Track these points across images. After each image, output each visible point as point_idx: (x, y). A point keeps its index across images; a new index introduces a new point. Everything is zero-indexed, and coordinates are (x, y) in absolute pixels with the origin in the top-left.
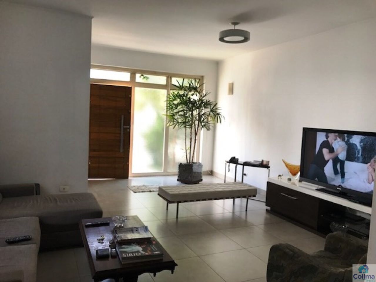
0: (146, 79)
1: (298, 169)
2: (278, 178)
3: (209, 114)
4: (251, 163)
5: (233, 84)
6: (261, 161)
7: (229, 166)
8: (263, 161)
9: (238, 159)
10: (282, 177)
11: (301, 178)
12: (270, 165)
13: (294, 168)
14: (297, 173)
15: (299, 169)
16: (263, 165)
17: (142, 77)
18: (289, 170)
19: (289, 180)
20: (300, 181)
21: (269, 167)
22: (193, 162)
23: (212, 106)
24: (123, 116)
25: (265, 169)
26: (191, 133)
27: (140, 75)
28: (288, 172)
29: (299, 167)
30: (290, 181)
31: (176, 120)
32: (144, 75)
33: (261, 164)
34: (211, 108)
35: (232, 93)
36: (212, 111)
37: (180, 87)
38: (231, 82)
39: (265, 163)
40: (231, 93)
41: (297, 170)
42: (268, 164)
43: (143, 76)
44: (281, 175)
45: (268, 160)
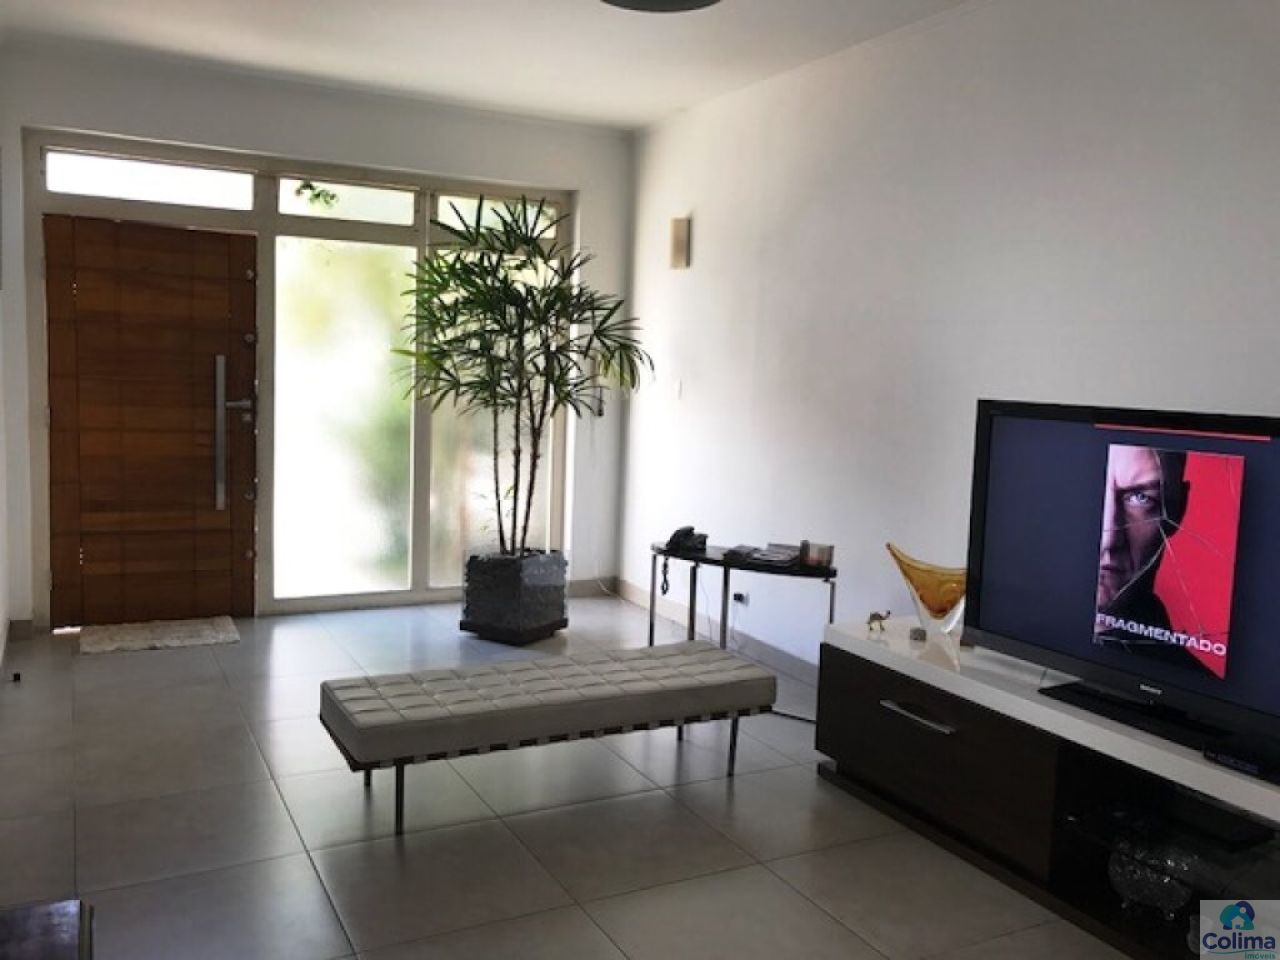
0: (327, 202)
1: (958, 585)
2: (867, 627)
3: (588, 347)
4: (756, 555)
5: (689, 222)
6: (799, 544)
7: (665, 566)
8: (805, 547)
9: (703, 538)
10: (884, 623)
11: (970, 630)
12: (836, 564)
13: (942, 583)
14: (953, 604)
15: (964, 587)
16: (807, 564)
17: (308, 193)
18: (917, 590)
19: (919, 635)
20: (966, 642)
21: (833, 573)
22: (524, 549)
23: (600, 314)
24: (221, 360)
25: (816, 585)
26: (517, 427)
27: (298, 184)
28: (913, 599)
29: (964, 579)
30: (921, 644)
31: (447, 372)
32: (314, 184)
33: (796, 558)
34: (594, 323)
35: (688, 263)
36: (599, 333)
37: (467, 235)
38: (683, 215)
39: (813, 555)
40: (684, 263)
41: (954, 591)
42: (830, 561)
43: (311, 187)
44: (884, 614)
45: (828, 543)
